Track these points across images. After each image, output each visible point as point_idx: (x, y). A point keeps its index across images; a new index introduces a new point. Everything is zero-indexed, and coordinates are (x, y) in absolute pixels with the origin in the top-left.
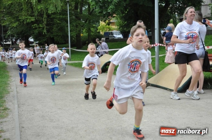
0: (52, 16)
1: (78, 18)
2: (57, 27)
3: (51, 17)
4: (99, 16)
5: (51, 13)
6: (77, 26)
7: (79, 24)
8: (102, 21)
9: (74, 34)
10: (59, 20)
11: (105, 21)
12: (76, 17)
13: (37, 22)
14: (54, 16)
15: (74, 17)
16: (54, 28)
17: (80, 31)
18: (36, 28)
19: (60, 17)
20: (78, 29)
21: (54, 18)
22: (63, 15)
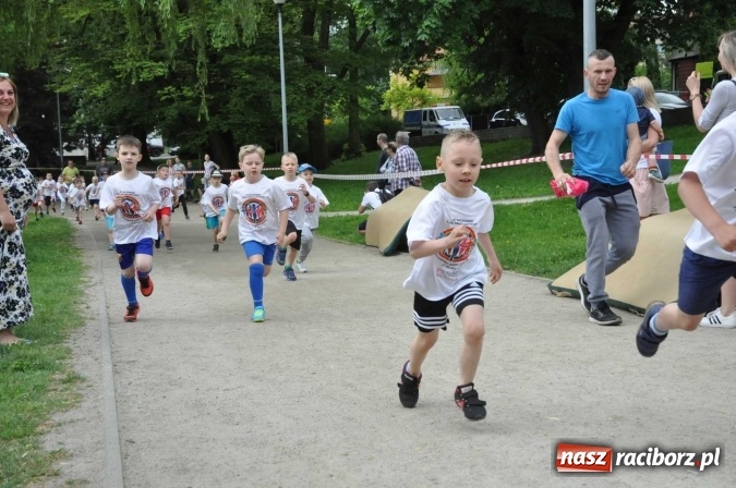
0: (227, 58)
1: (314, 63)
2: (242, 96)
3: (223, 62)
4: (386, 56)
5: (223, 48)
6: (310, 92)
7: (319, 84)
8: (396, 71)
9: (302, 119)
10: (248, 72)
11: (407, 73)
12: (308, 60)
13: (174, 78)
14: (234, 58)
15: (299, 60)
16: (234, 100)
17: (320, 108)
18: (171, 101)
19: (250, 62)
20: (315, 102)
21: (231, 65)
22: (263, 54)
